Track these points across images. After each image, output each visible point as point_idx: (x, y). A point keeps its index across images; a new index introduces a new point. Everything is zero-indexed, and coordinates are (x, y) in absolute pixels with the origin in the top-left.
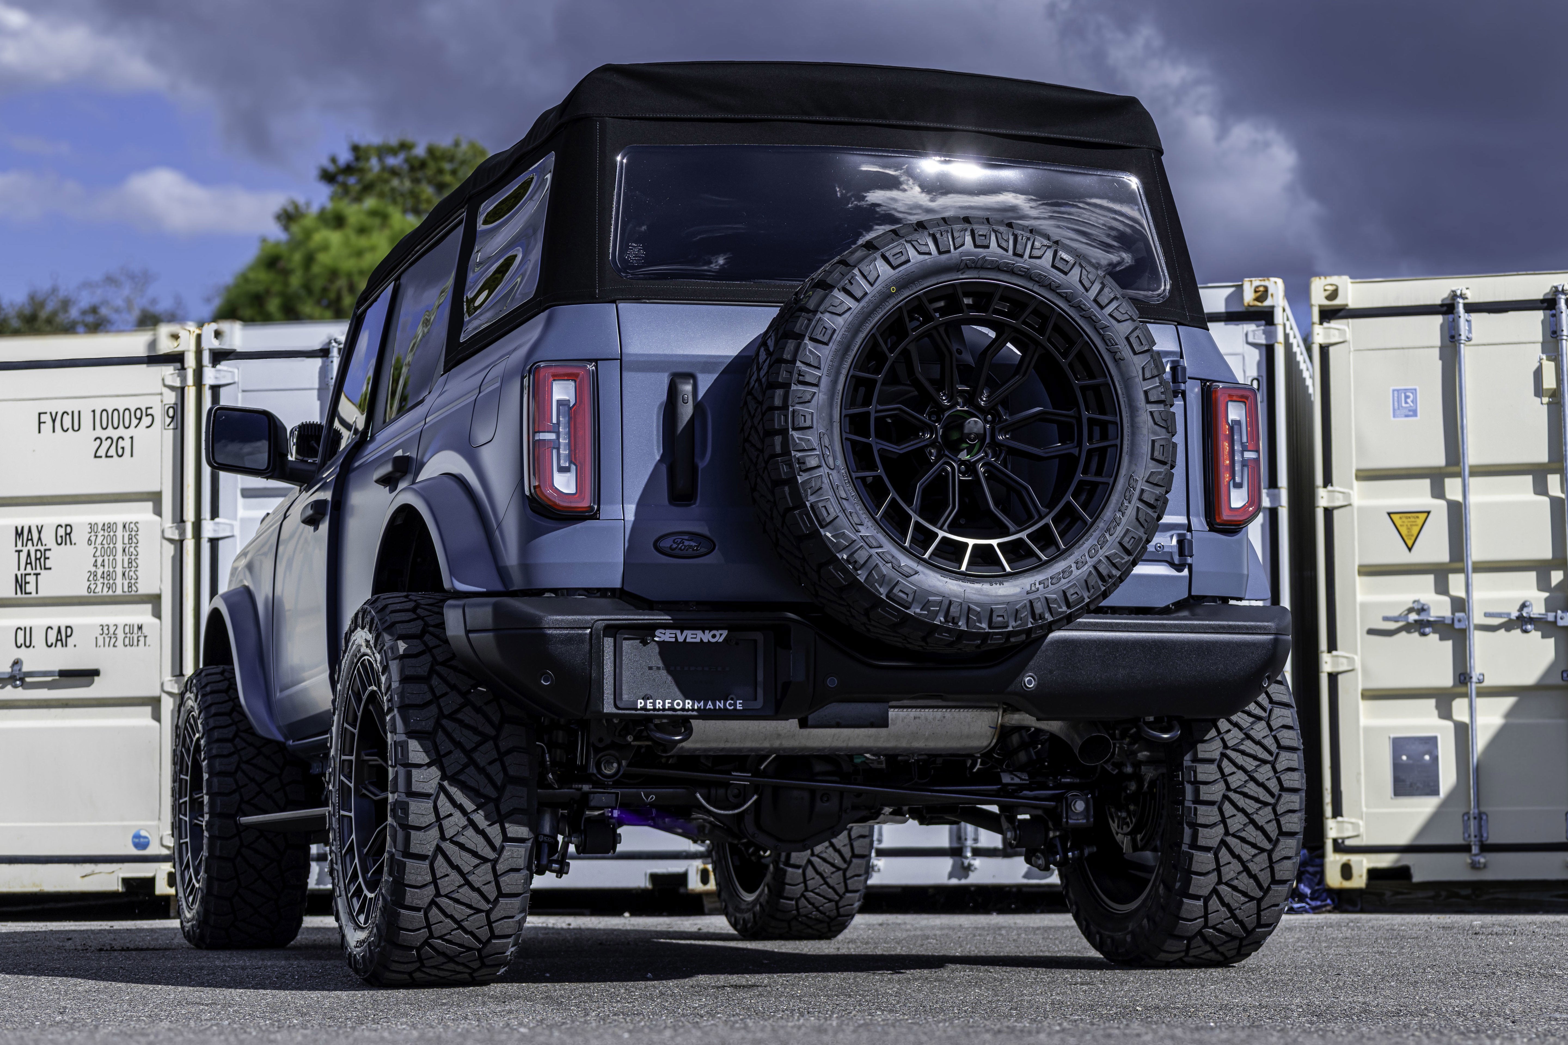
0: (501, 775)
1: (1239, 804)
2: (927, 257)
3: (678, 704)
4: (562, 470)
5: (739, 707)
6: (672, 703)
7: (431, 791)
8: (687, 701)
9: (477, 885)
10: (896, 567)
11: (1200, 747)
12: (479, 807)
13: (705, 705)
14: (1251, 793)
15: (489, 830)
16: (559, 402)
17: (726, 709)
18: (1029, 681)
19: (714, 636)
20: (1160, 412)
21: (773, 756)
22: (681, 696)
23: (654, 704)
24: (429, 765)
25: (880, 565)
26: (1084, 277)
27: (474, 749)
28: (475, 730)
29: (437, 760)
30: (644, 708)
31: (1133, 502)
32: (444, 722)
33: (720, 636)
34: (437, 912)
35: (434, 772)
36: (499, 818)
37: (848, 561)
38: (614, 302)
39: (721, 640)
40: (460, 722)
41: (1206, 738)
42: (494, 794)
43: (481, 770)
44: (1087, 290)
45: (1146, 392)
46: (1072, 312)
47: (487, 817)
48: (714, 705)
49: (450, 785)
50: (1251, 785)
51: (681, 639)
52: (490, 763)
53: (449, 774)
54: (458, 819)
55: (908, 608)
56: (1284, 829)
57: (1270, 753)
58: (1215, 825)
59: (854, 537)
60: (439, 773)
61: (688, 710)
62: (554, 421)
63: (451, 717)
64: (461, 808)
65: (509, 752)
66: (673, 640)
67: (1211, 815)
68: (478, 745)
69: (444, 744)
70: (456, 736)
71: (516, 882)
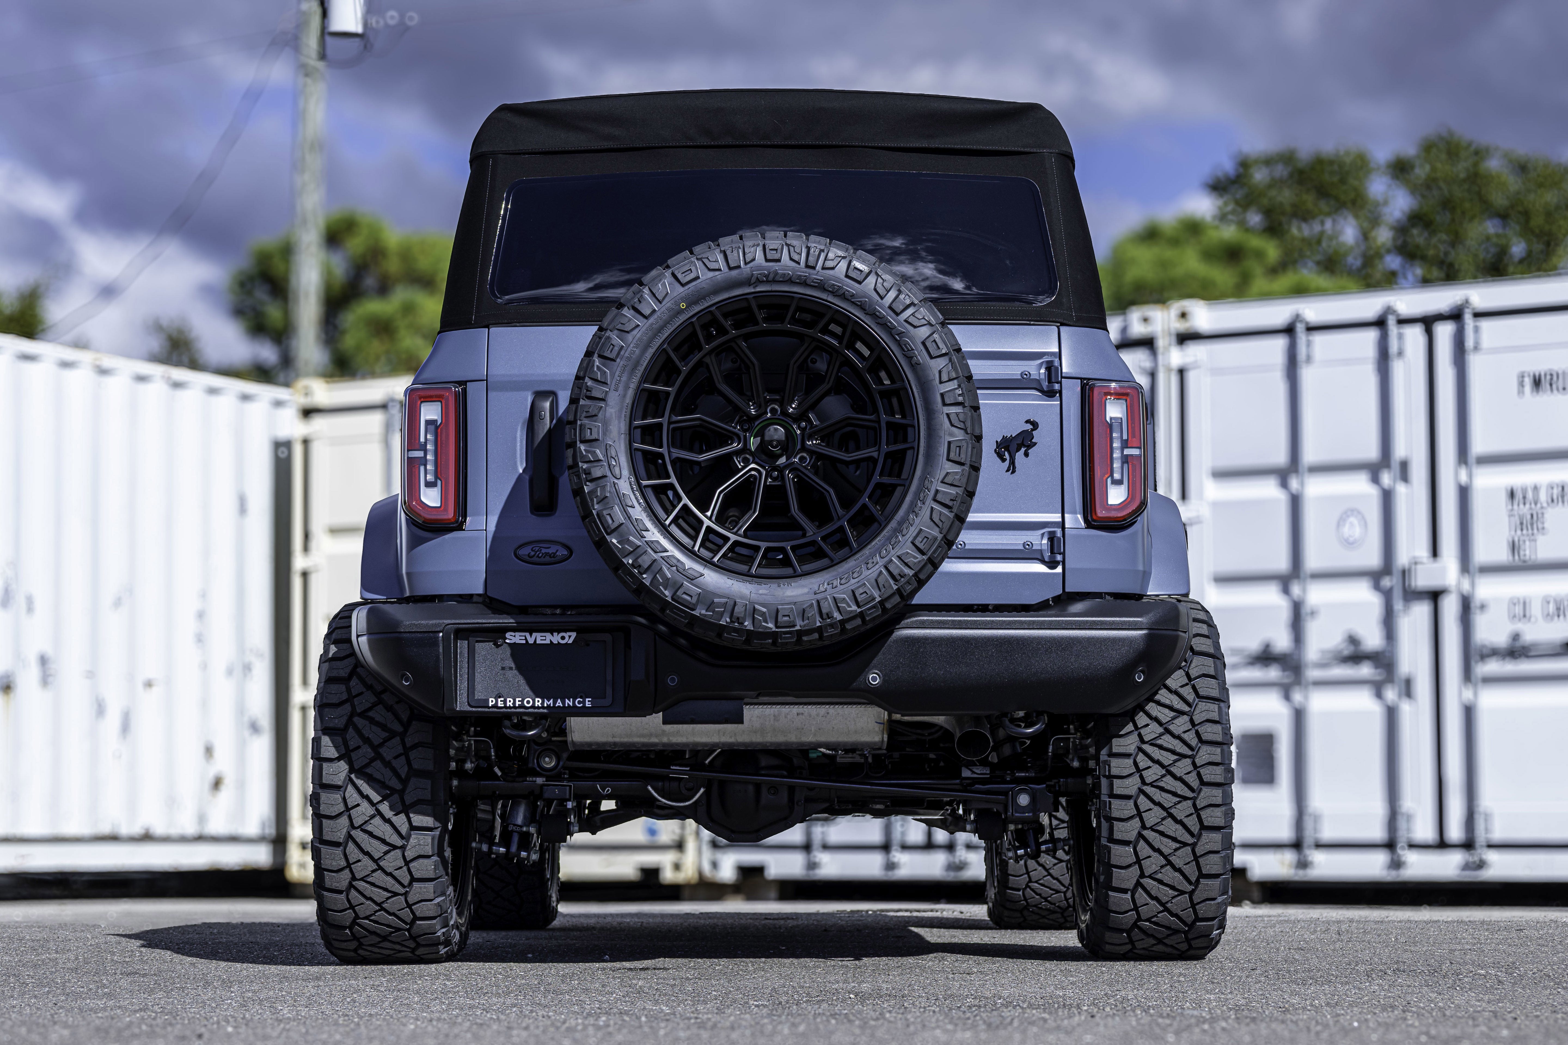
0: (406, 768)
1: (1155, 798)
2: (717, 273)
3: (528, 702)
4: (429, 485)
5: (588, 704)
6: (522, 701)
7: (340, 783)
8: (537, 699)
9: (389, 870)
10: (681, 570)
11: (1115, 741)
12: (385, 798)
13: (555, 703)
14: (1168, 787)
15: (394, 819)
16: (429, 423)
17: (574, 706)
18: (874, 678)
19: (563, 638)
20: (957, 414)
21: (718, 751)
22: (531, 693)
23: (505, 702)
24: (338, 759)
25: (665, 569)
26: (879, 285)
27: (381, 745)
28: (384, 727)
29: (345, 755)
30: (495, 706)
31: (927, 503)
32: (356, 719)
33: (570, 638)
34: (357, 894)
35: (343, 766)
36: (404, 809)
37: (632, 565)
38: (487, 327)
39: (570, 641)
40: (372, 721)
41: (1122, 733)
42: (398, 786)
43: (387, 764)
44: (882, 298)
45: (942, 395)
46: (867, 320)
47: (392, 808)
48: (563, 703)
49: (357, 778)
50: (1168, 778)
51: (531, 641)
52: (396, 758)
53: (356, 767)
54: (365, 809)
55: (693, 610)
56: (1206, 824)
57: (1191, 748)
58: (1131, 818)
59: (638, 543)
60: (347, 767)
61: (538, 708)
62: (422, 439)
63: (362, 715)
64: (367, 798)
65: (415, 746)
66: (524, 642)
67: (1125, 809)
68: (386, 740)
69: (354, 740)
70: (366, 733)
71: (426, 867)
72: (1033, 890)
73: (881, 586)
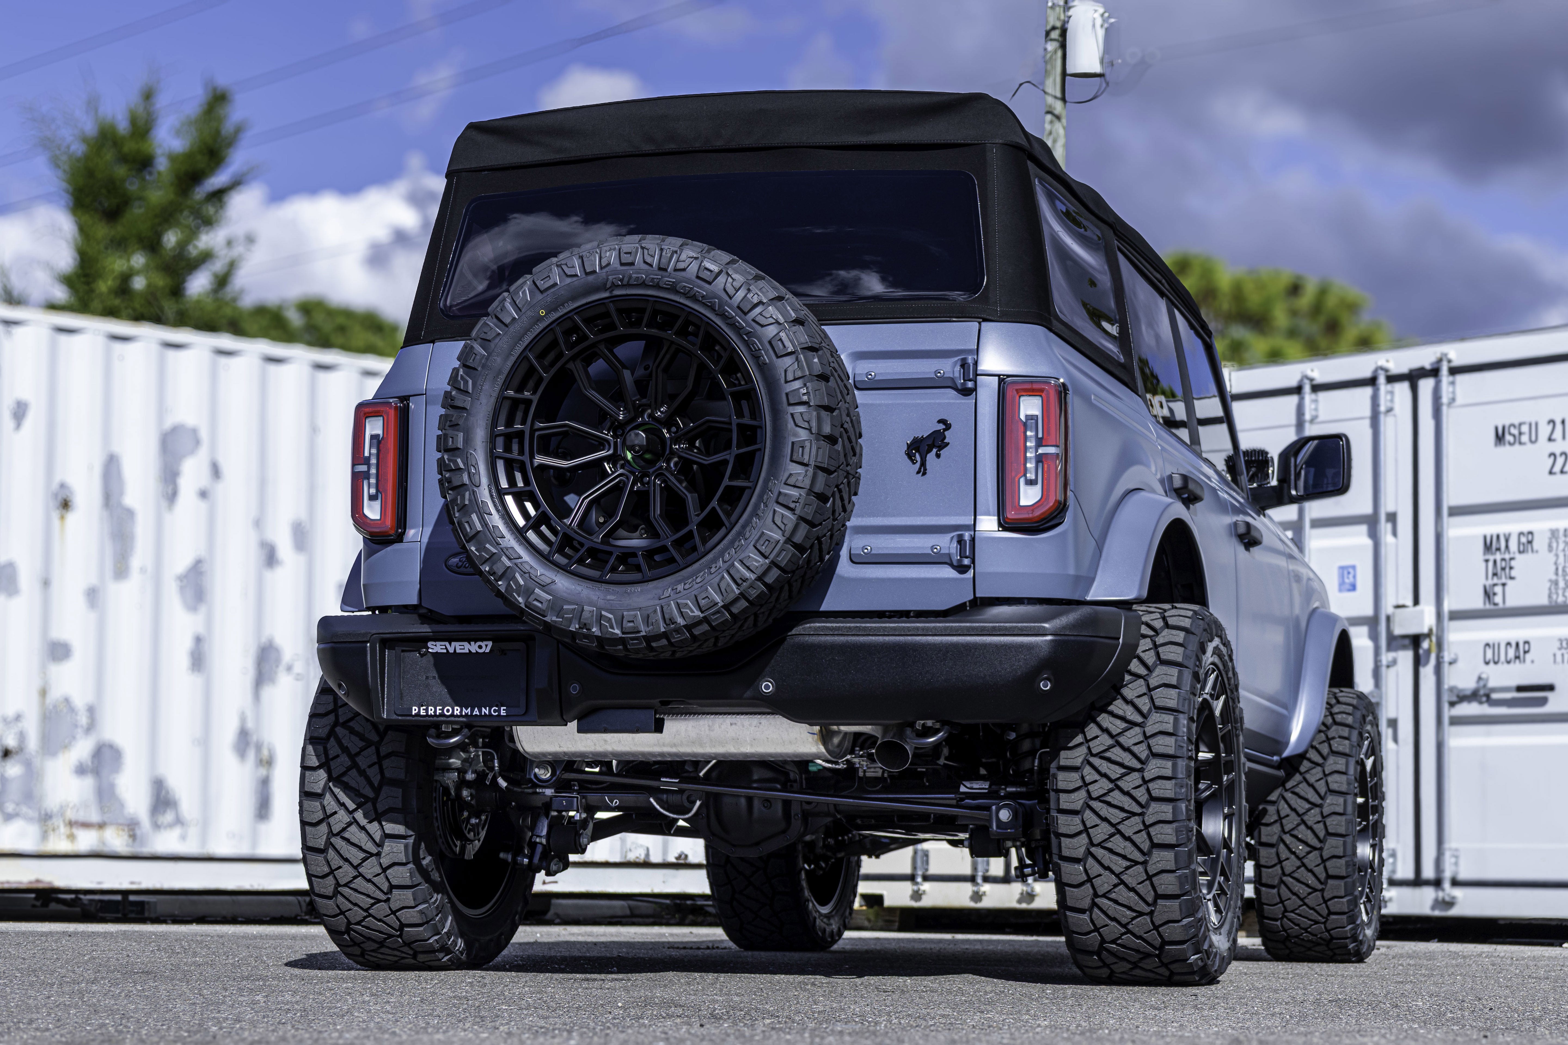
0: (379, 777)
1: (1101, 813)
2: (575, 279)
3: (448, 711)
4: (372, 498)
5: (503, 713)
6: (443, 710)
7: (319, 791)
8: (456, 708)
9: (369, 877)
10: (533, 577)
11: (1063, 754)
12: (359, 806)
13: (472, 711)
14: (1115, 802)
15: (369, 827)
16: (373, 437)
17: (490, 715)
18: (767, 687)
19: (480, 647)
20: (801, 414)
21: (711, 762)
22: (451, 702)
23: (427, 710)
24: (319, 767)
25: (517, 576)
26: (729, 286)
27: (358, 754)
28: (362, 737)
29: (325, 765)
30: (418, 715)
31: (770, 505)
32: (338, 729)
33: (486, 647)
34: (344, 900)
35: (322, 774)
36: (377, 817)
37: (489, 572)
38: (432, 342)
39: (488, 651)
40: (352, 731)
41: (1070, 745)
42: (371, 795)
43: (362, 773)
44: (731, 298)
45: (787, 394)
46: (718, 321)
47: (366, 816)
48: (480, 711)
49: (335, 786)
50: (1116, 793)
51: (451, 650)
52: (370, 766)
53: (334, 776)
54: (342, 817)
55: (545, 616)
56: (1155, 841)
57: (1141, 761)
58: (1079, 834)
59: (494, 551)
60: (326, 775)
61: (457, 716)
62: (367, 454)
63: (344, 725)
64: (343, 805)
65: (389, 755)
66: (445, 651)
67: (1072, 824)
68: (362, 749)
69: (334, 749)
70: (345, 742)
71: (401, 875)
72: (1289, 920)
73: (723, 590)
